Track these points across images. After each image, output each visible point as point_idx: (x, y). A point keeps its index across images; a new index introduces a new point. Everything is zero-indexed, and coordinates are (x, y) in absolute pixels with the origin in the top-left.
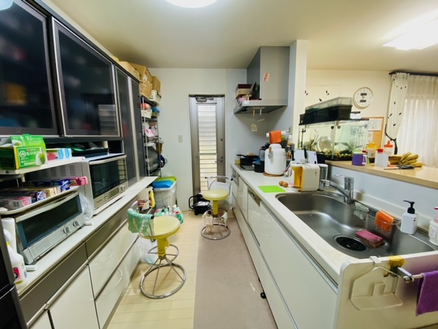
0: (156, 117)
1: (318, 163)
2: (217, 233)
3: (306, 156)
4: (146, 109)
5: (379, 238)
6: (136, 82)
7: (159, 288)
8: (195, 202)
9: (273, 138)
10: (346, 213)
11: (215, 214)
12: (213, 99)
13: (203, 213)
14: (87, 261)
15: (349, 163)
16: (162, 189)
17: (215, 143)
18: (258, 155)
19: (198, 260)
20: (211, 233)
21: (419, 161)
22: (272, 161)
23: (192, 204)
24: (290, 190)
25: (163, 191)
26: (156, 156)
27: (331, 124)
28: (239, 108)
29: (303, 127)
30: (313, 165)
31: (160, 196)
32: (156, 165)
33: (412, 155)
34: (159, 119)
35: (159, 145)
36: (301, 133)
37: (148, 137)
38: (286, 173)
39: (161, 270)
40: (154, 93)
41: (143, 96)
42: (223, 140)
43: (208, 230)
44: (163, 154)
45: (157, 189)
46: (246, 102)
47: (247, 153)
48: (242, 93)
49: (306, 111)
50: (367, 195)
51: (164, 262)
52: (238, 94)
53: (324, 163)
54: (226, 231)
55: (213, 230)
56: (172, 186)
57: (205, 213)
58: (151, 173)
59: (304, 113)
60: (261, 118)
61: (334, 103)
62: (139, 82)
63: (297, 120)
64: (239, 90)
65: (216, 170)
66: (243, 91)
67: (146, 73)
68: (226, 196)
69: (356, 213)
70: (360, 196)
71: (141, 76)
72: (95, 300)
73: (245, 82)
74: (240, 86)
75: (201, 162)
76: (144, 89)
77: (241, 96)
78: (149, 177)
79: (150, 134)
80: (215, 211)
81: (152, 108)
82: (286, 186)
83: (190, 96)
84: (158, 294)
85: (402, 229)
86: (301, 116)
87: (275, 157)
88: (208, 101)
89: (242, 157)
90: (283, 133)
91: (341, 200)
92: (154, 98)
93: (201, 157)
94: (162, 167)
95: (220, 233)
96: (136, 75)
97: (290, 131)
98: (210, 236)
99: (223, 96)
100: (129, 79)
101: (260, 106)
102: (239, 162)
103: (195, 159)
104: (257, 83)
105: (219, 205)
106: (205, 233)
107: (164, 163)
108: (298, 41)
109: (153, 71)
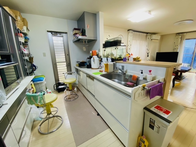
0: (27, 42)
1: (112, 62)
2: (72, 98)
3: (107, 60)
4: (21, 37)
5: (133, 84)
6: (14, 20)
7: (50, 128)
8: (57, 86)
9: (94, 53)
10: (123, 78)
11: (70, 89)
12: (61, 34)
13: (64, 91)
14: (9, 124)
15: (122, 61)
16: (38, 82)
17: (64, 57)
18: (86, 61)
19: (67, 111)
20: (69, 98)
21: (140, 59)
22: (94, 63)
23: (55, 88)
24: (104, 73)
25: (39, 83)
26: (30, 65)
27: (115, 47)
28: (76, 39)
29: (104, 49)
30: (110, 63)
31: (37, 86)
32: (31, 70)
33: (139, 57)
34: (29, 43)
35: (31, 59)
36: (104, 51)
37: (25, 54)
38: (100, 67)
39: (50, 120)
40: (25, 28)
41: (19, 29)
42: (69, 55)
43: (68, 97)
44: (34, 63)
45: (35, 83)
46: (80, 37)
47: (81, 61)
48: (76, 33)
49: (105, 42)
50: (128, 71)
51: (51, 116)
52: (74, 33)
53: (114, 62)
54: (76, 96)
55: (70, 97)
56: (44, 80)
57: (65, 90)
58: (29, 74)
59: (104, 43)
60: (87, 45)
61: (116, 39)
62: (15, 20)
63: (102, 46)
64: (75, 31)
65: (66, 70)
66: (77, 32)
67: (19, 15)
68: (75, 81)
69: (126, 77)
70: (126, 72)
71: (16, 17)
72: (18, 143)
73: (77, 27)
74: (75, 29)
75: (58, 66)
76: (19, 25)
77: (76, 34)
78: (29, 77)
79: (26, 52)
80: (70, 88)
81: (24, 37)
82: (102, 72)
83: (48, 31)
84: (50, 131)
85: (140, 79)
86: (103, 44)
87: (95, 61)
88: (58, 35)
89: (79, 63)
90: (97, 51)
91: (121, 74)
92: (25, 31)
93: (57, 64)
94: (35, 70)
95: (74, 97)
96: (14, 16)
97: (99, 51)
98: (69, 100)
99: (66, 33)
100: (10, 18)
101: (86, 39)
102: (78, 65)
103: (54, 65)
104: (84, 29)
105: (72, 85)
106: (66, 99)
107: (36, 68)
108: (100, 12)
109: (24, 15)
